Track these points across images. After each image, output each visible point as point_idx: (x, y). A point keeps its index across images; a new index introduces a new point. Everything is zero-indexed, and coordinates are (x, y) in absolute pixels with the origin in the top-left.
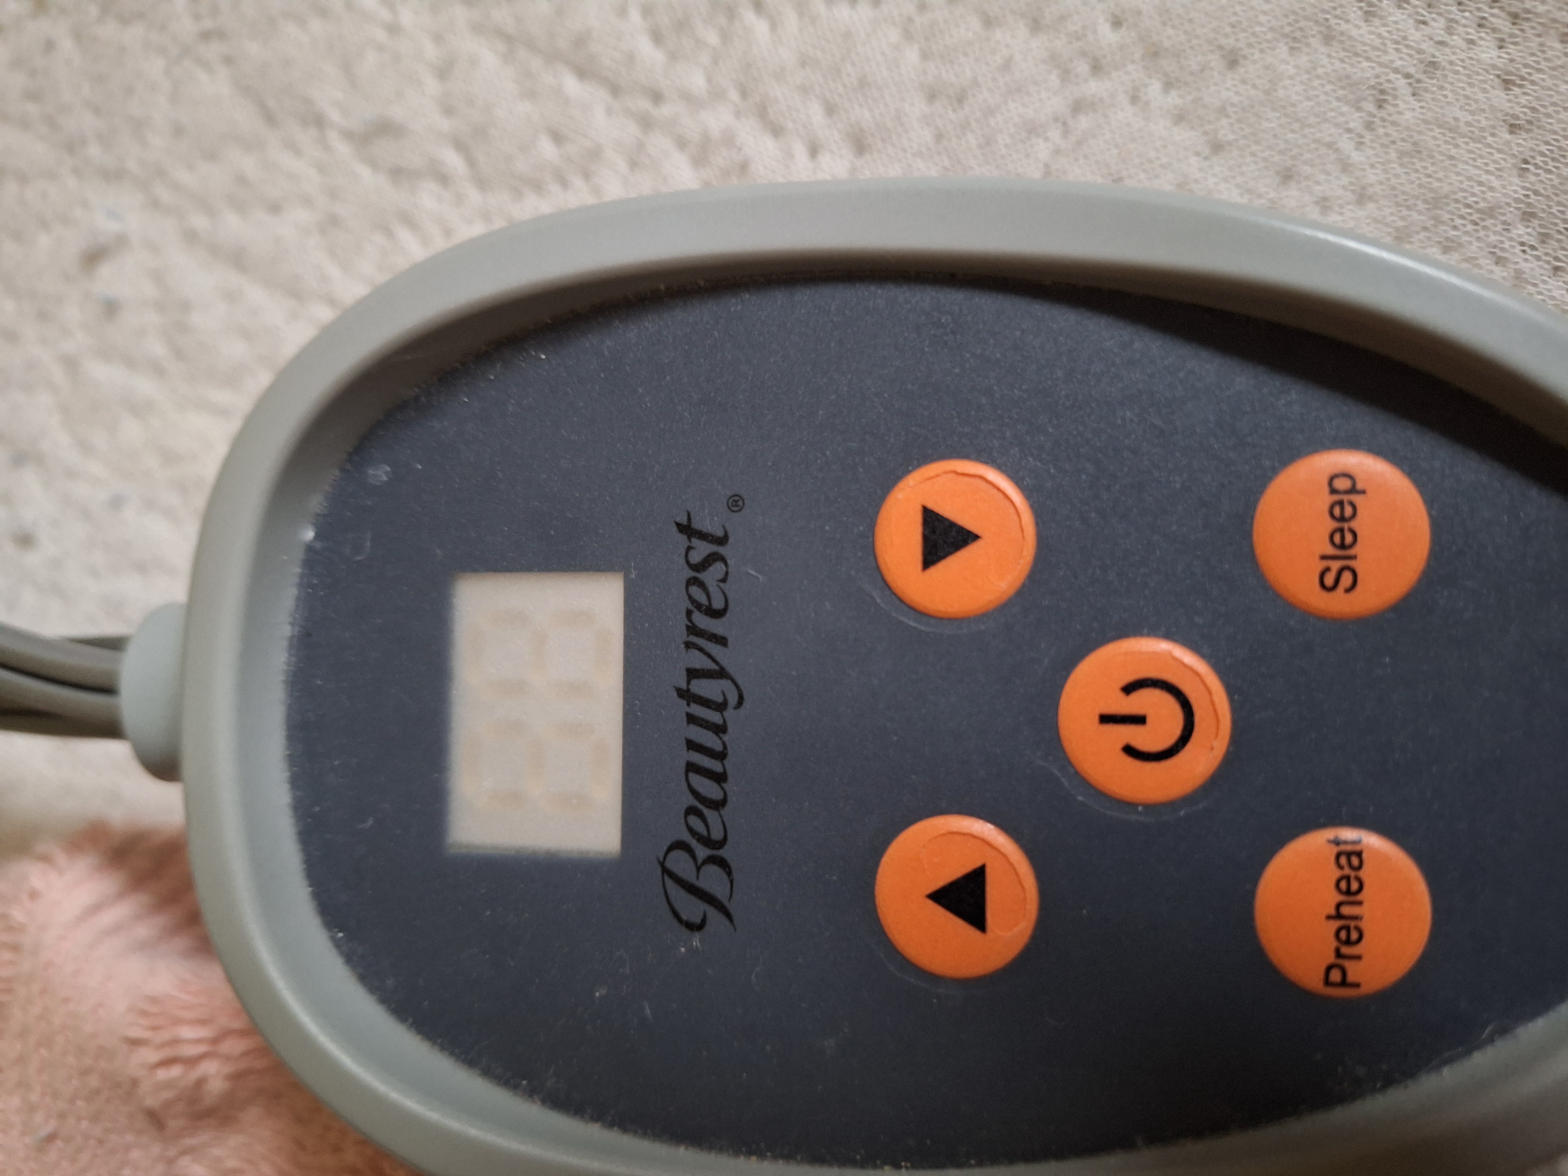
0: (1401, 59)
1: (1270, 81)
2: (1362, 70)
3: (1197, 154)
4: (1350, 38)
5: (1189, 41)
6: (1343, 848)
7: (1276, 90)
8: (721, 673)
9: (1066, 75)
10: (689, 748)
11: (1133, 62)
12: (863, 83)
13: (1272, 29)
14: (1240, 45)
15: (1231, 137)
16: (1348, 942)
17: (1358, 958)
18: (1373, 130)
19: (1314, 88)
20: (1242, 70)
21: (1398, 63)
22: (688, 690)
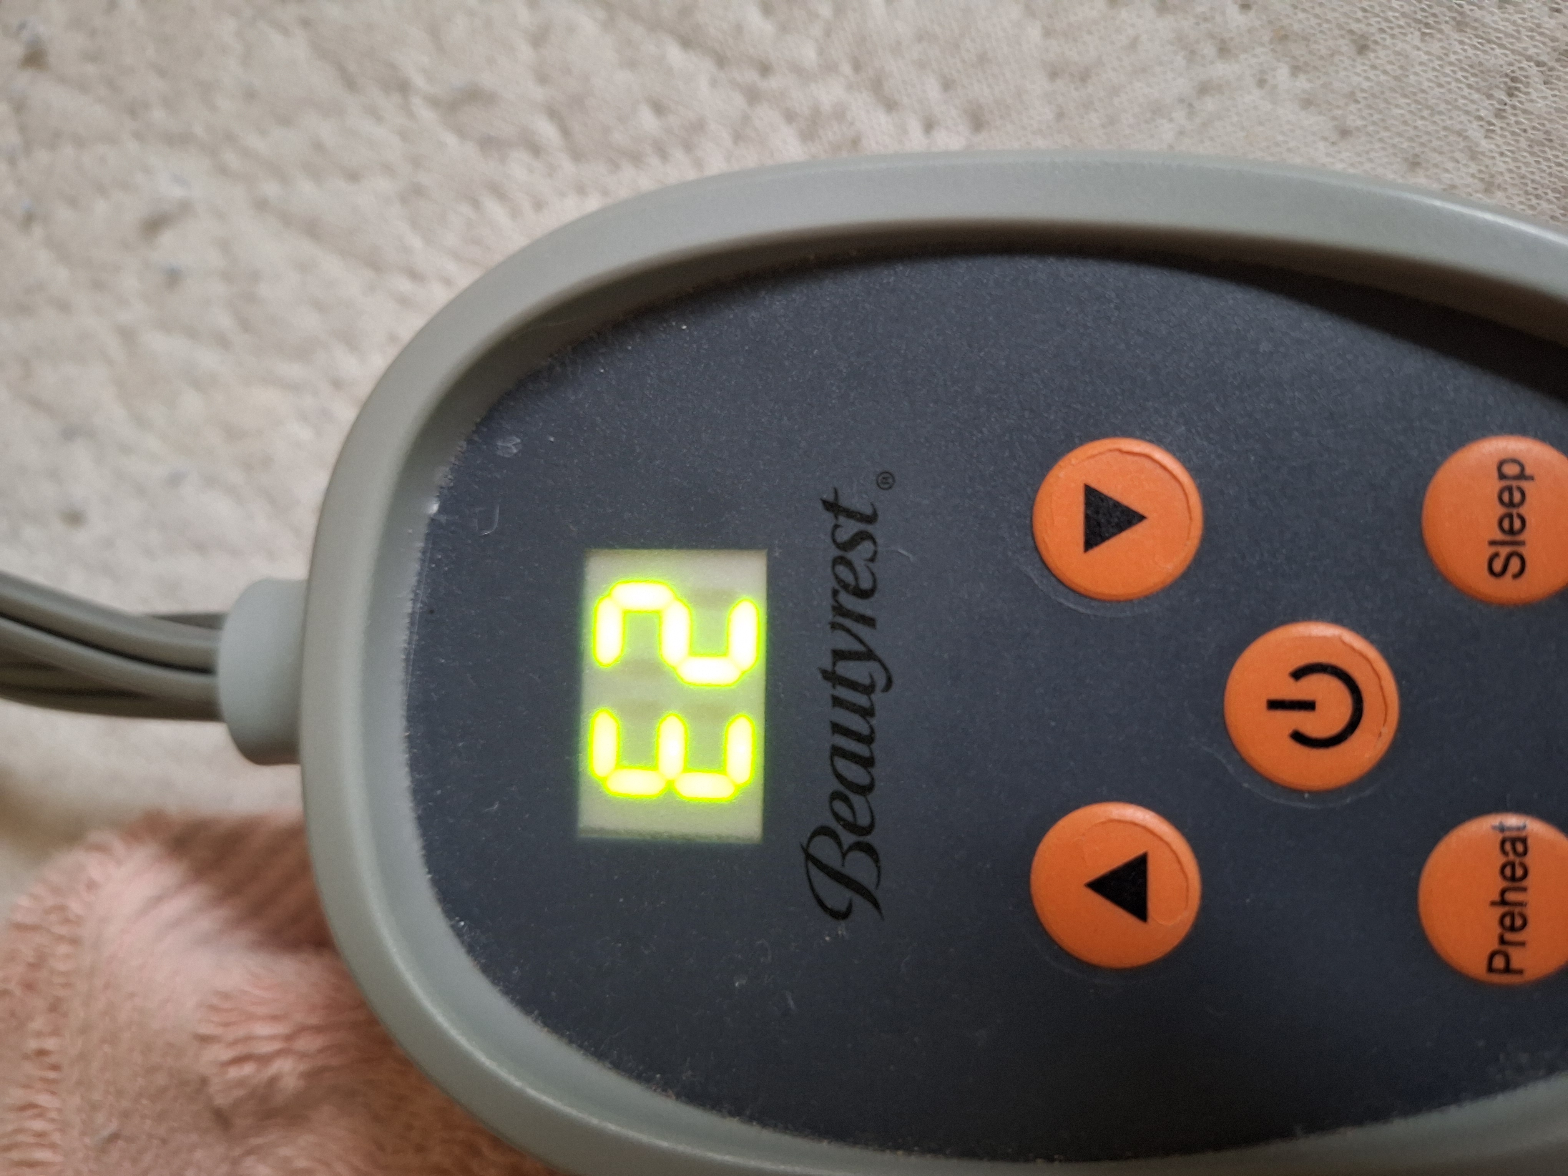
0: (1535, 46)
1: (1401, 67)
2: (1496, 57)
3: (1325, 139)
4: (1484, 25)
5: (1320, 25)
6: (1508, 834)
7: (1407, 76)
8: (869, 655)
9: (1192, 55)
10: (834, 732)
11: (1262, 45)
12: (983, 59)
13: (1404, 15)
14: (1373, 30)
15: (1360, 123)
16: (1513, 929)
17: (1522, 944)
18: (1504, 118)
19: (1446, 75)
20: (1372, 55)
21: (1532, 51)
22: (834, 672)
